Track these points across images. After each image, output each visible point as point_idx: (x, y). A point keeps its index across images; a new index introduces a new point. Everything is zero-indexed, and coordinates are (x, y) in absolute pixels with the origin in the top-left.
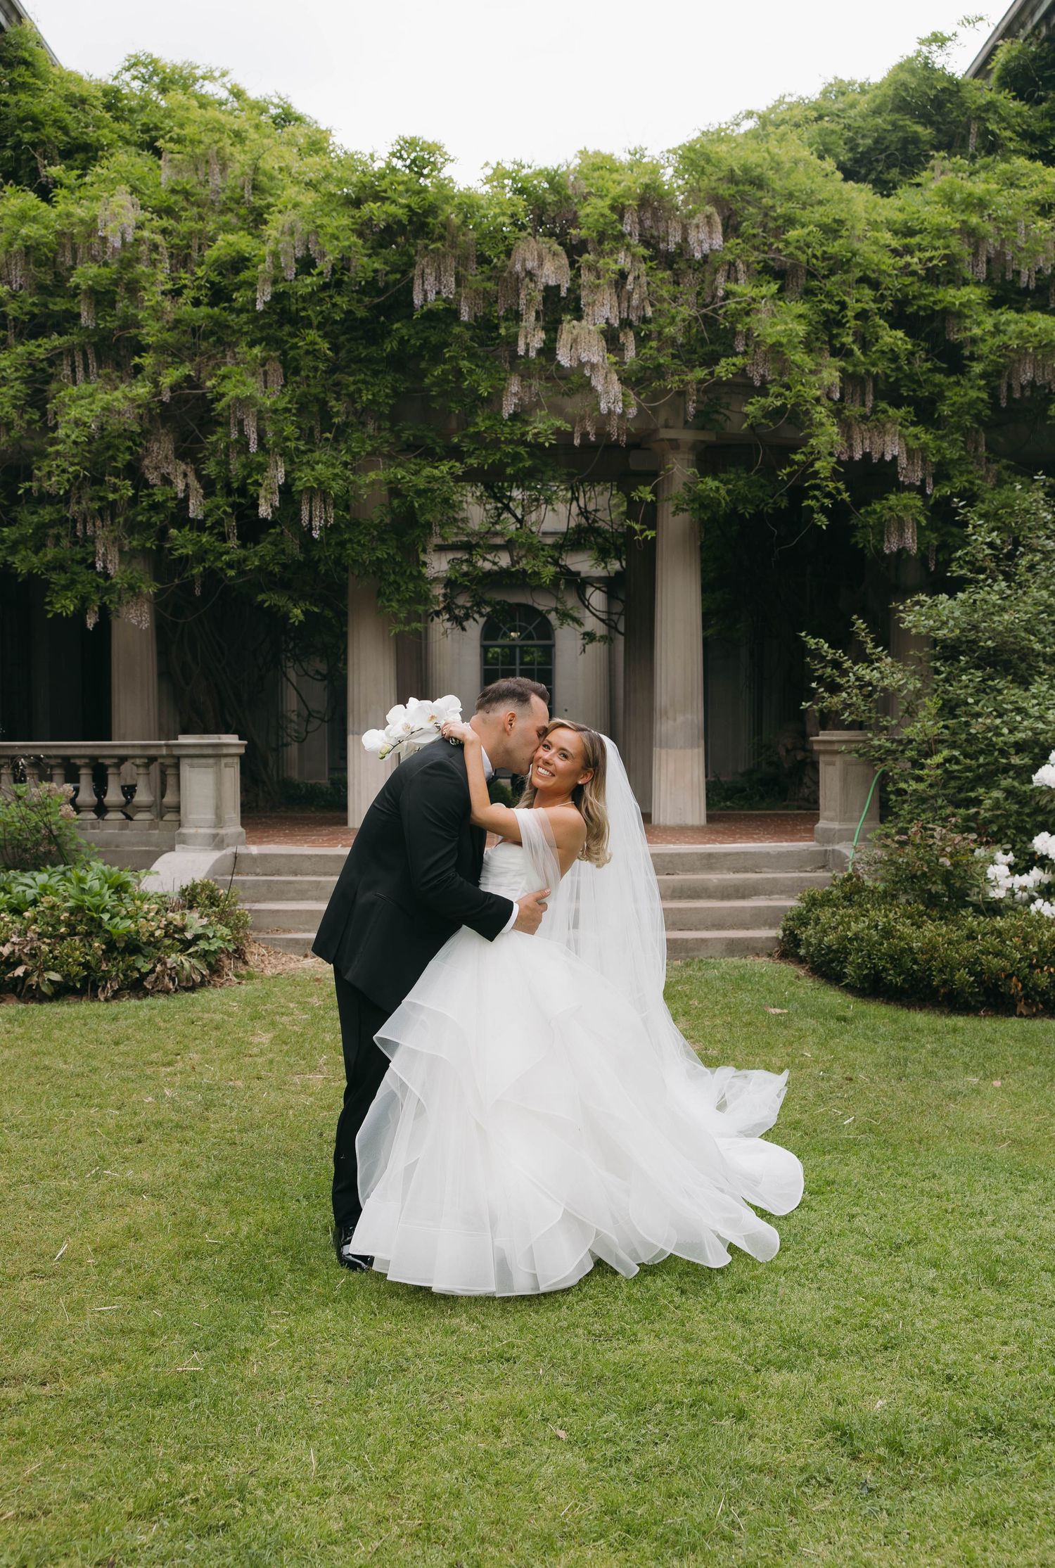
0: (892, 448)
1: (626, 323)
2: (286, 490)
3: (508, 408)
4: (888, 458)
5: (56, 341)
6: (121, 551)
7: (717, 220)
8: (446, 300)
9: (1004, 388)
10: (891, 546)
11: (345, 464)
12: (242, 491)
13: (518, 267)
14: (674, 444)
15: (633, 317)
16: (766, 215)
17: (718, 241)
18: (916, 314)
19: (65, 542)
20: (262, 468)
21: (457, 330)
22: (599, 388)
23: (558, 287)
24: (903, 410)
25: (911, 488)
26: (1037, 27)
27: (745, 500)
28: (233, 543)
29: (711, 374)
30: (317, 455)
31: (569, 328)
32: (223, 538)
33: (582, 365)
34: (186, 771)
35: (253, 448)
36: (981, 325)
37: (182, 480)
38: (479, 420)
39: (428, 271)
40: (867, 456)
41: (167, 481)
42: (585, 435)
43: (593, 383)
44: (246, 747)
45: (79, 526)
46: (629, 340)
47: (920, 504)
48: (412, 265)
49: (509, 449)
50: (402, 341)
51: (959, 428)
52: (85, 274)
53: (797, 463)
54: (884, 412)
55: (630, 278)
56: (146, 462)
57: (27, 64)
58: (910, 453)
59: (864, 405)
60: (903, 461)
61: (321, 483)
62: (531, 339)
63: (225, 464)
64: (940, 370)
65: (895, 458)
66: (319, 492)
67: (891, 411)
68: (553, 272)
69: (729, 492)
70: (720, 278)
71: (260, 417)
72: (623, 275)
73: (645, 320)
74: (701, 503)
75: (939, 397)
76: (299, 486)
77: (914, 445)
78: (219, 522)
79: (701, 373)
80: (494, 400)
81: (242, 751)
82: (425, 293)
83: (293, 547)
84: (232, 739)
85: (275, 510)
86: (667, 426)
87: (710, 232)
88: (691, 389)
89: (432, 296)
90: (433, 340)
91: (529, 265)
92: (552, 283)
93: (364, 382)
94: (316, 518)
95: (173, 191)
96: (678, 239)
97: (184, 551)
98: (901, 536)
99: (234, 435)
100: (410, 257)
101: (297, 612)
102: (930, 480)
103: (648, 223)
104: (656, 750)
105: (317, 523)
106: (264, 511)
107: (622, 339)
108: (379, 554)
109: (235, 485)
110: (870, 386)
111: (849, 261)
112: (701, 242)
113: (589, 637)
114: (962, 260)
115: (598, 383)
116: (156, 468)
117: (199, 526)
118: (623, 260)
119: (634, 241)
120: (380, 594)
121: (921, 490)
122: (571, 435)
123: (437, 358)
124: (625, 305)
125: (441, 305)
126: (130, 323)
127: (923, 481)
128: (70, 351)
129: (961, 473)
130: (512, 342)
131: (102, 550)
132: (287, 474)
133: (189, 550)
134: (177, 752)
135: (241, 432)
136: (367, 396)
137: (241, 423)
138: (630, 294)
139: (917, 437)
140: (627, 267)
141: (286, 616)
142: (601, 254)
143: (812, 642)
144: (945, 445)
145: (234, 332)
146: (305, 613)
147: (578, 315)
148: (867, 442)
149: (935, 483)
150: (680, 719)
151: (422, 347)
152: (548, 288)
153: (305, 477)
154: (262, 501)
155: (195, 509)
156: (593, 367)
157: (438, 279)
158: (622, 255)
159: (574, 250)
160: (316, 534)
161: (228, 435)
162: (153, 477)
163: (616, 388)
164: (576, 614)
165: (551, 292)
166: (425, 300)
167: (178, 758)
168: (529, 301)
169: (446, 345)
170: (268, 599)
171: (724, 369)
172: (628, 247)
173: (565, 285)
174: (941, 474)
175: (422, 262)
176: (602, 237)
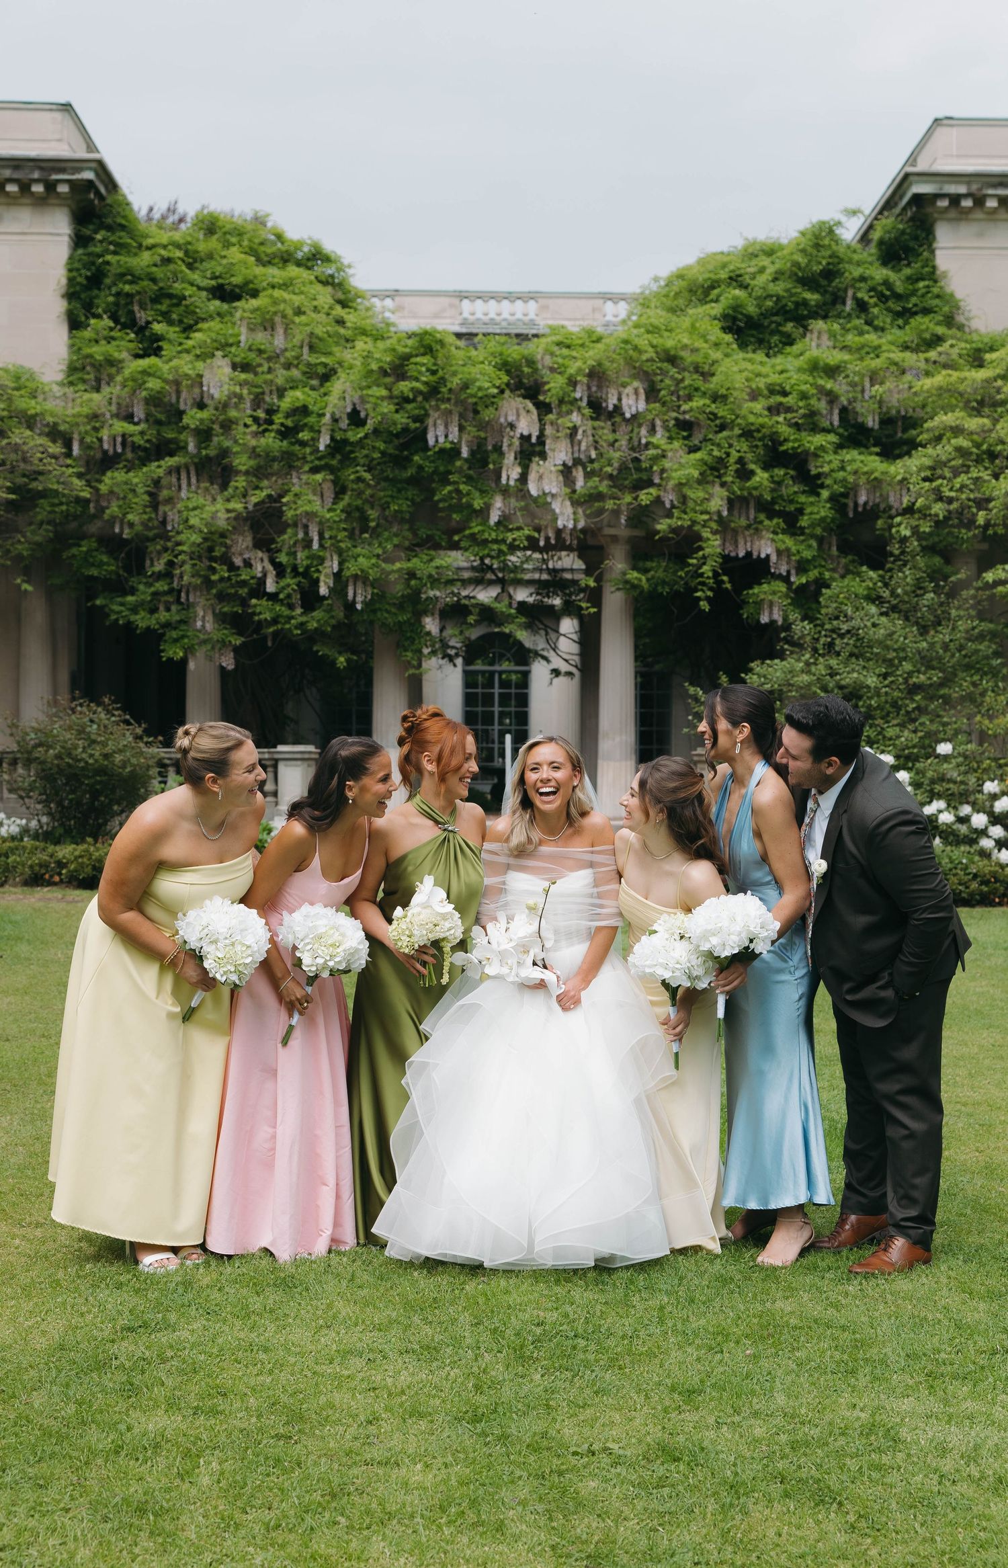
0: (765, 548)
1: (577, 462)
2: (337, 576)
3: (494, 517)
4: (763, 556)
5: (170, 461)
6: (214, 612)
7: (642, 391)
8: (452, 442)
9: (851, 505)
10: (764, 619)
11: (378, 556)
12: (306, 574)
13: (502, 420)
14: (615, 539)
15: (582, 456)
16: (677, 385)
17: (642, 406)
18: (785, 452)
19: (174, 608)
20: (322, 560)
21: (458, 463)
22: (557, 511)
23: (530, 436)
24: (775, 521)
25: (779, 577)
26: (904, 209)
27: (664, 583)
28: (299, 611)
29: (636, 498)
30: (359, 550)
31: (536, 467)
32: (291, 607)
33: (545, 494)
34: (282, 767)
35: (315, 545)
36: (827, 463)
37: (261, 565)
38: (473, 524)
39: (439, 422)
40: (749, 554)
41: (248, 564)
42: (547, 539)
43: (554, 506)
44: (320, 754)
45: (183, 595)
46: (579, 474)
47: (784, 589)
48: (427, 415)
49: (495, 547)
50: (420, 468)
51: (813, 536)
52: (193, 418)
53: (692, 565)
54: (761, 522)
55: (580, 432)
56: (233, 550)
57: (123, 227)
58: (779, 553)
59: (748, 519)
60: (774, 558)
61: (362, 571)
62: (511, 472)
63: (293, 554)
64: (804, 492)
65: (768, 556)
66: (361, 578)
67: (767, 522)
68: (527, 424)
69: (648, 580)
70: (643, 431)
71: (321, 523)
72: (574, 430)
73: (592, 461)
74: (630, 586)
75: (800, 511)
76: (347, 573)
77: (783, 547)
78: (289, 596)
79: (628, 498)
80: (484, 512)
81: (317, 756)
82: (437, 437)
83: (340, 614)
84: (311, 748)
85: (331, 590)
86: (609, 526)
87: (637, 399)
88: (624, 508)
89: (441, 439)
90: (442, 469)
91: (510, 419)
92: (526, 433)
93: (392, 496)
94: (359, 596)
95: (250, 349)
96: (615, 401)
97: (262, 617)
98: (771, 613)
99: (301, 535)
100: (426, 410)
101: (342, 659)
102: (793, 572)
103: (594, 389)
104: (600, 762)
105: (359, 599)
106: (323, 590)
107: (574, 473)
108: (400, 618)
109: (301, 570)
110: (752, 505)
111: (733, 421)
112: (630, 407)
113: (556, 672)
114: (820, 414)
115: (556, 506)
116: (241, 554)
117: (273, 597)
118: (575, 418)
119: (584, 403)
120: (398, 645)
121: (786, 579)
122: (538, 540)
123: (445, 481)
124: (576, 448)
125: (448, 446)
126: (224, 453)
127: (788, 572)
128: (177, 470)
129: (815, 567)
130: (498, 474)
131: (201, 613)
132: (341, 564)
133: (267, 616)
134: (276, 756)
135: (306, 533)
136: (394, 507)
137: (306, 527)
138: (580, 442)
139: (784, 542)
140: (579, 423)
141: (333, 663)
142: (560, 415)
143: (692, 690)
144: (803, 547)
145: (299, 459)
146: (348, 661)
147: (543, 456)
148: (749, 544)
149: (797, 574)
150: (618, 739)
151: (434, 472)
152: (522, 437)
153: (352, 568)
154: (322, 584)
155: (271, 587)
156: (553, 496)
157: (446, 426)
158: (575, 414)
159: (544, 408)
160: (359, 607)
161: (296, 534)
162: (238, 561)
163: (569, 510)
164: (545, 653)
165: (525, 439)
166: (437, 441)
167: (277, 761)
168: (510, 445)
169: (450, 473)
170: (322, 650)
171: (645, 497)
172: (579, 409)
173: (535, 434)
174: (802, 567)
175: (434, 415)
176: (561, 401)
